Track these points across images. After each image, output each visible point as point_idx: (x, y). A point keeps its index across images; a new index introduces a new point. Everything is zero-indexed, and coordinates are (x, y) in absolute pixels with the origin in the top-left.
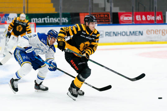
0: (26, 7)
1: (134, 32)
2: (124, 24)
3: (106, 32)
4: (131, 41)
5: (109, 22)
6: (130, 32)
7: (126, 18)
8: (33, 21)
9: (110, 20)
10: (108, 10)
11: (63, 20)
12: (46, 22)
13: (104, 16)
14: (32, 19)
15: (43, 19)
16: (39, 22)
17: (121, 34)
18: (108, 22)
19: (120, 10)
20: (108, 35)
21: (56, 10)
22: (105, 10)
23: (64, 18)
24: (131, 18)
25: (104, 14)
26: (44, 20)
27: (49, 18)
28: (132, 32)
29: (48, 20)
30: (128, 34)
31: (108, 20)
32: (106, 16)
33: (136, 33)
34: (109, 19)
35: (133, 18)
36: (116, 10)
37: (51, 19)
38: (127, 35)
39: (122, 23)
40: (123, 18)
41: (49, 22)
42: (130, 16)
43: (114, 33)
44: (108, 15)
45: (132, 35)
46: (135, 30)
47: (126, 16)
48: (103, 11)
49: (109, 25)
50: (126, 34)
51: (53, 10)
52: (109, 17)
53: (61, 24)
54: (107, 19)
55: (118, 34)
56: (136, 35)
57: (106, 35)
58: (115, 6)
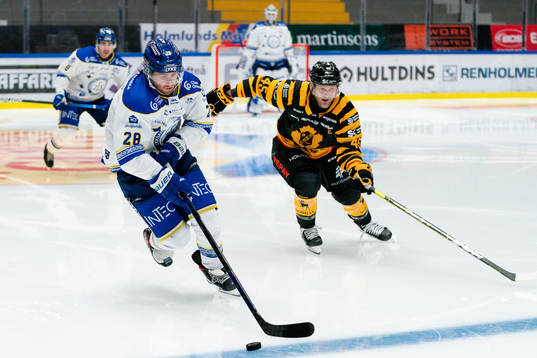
0: (286, 9)
1: (524, 70)
2: (503, 50)
3: (463, 69)
4: (519, 90)
5: (469, 45)
6: (517, 70)
7: (507, 39)
8: (302, 41)
9: (473, 41)
10: (467, 19)
11: (367, 40)
12: (330, 43)
13: (459, 32)
14: (299, 38)
15: (323, 37)
16: (314, 43)
17: (497, 73)
18: (466, 46)
19: (494, 20)
20: (467, 75)
21: (351, 18)
22: (459, 20)
23: (368, 37)
24: (518, 39)
25: (459, 29)
26: (326, 40)
27: (337, 35)
28: (521, 71)
29: (333, 39)
30: (513, 73)
31: (467, 43)
32: (462, 32)
33: (530, 72)
34: (469, 40)
35: (523, 38)
36: (485, 19)
37: (340, 37)
38: (509, 76)
39: (498, 50)
40: (501, 38)
41: (336, 43)
42: (516, 34)
43: (480, 70)
44: (468, 32)
45: (521, 76)
46: (527, 66)
47: (508, 33)
48: (456, 22)
49: (470, 52)
50: (507, 73)
51: (344, 19)
52: (469, 35)
53: (362, 49)
54: (465, 40)
55: (490, 73)
56: (529, 76)
57: (463, 74)
58: (482, 10)
